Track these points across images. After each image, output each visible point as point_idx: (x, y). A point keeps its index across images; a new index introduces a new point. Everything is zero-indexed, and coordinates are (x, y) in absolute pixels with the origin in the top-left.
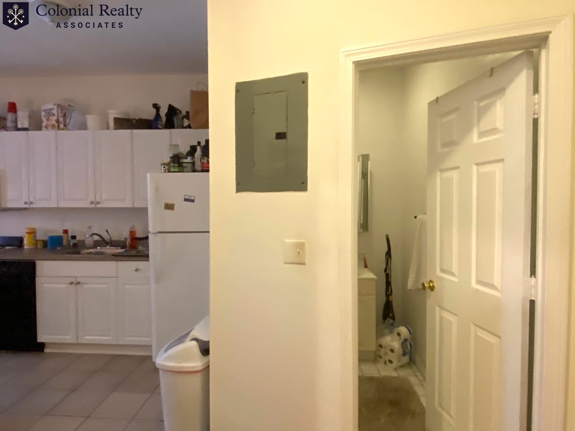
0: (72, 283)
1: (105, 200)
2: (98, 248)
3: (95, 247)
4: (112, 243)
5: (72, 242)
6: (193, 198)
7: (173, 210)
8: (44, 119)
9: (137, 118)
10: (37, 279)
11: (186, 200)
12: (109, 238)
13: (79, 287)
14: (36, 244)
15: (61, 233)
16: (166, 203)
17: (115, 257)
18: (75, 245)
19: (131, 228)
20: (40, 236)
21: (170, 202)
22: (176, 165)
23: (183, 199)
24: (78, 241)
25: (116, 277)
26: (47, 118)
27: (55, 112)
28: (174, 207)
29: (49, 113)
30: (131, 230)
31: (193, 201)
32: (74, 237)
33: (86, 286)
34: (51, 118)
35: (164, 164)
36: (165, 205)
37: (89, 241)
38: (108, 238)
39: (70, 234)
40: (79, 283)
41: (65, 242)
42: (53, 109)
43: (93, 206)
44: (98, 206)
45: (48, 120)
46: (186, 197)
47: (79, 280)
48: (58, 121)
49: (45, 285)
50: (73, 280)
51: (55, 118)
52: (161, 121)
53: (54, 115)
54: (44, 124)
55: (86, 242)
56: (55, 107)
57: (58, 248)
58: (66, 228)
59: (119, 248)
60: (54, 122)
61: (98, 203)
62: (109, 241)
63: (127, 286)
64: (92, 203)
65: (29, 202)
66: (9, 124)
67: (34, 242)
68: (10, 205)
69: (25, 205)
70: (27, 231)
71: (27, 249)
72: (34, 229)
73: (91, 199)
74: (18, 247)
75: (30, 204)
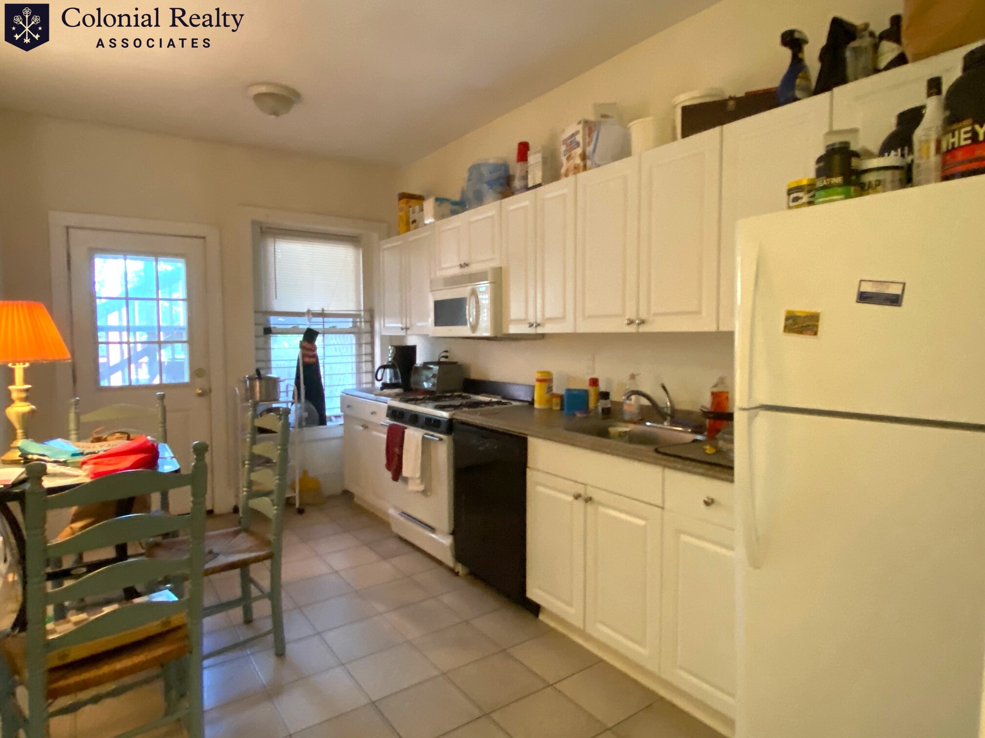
0: (577, 497)
1: (656, 314)
2: (648, 424)
3: (642, 421)
4: (676, 417)
5: (602, 404)
6: (895, 290)
7: (816, 334)
8: (564, 159)
9: (740, 94)
10: (529, 473)
11: (864, 298)
12: (668, 403)
13: (590, 508)
14: (549, 401)
15: (585, 386)
16: (788, 312)
17: (660, 456)
18: (607, 412)
19: (715, 386)
20: (559, 389)
21: (802, 307)
22: (838, 180)
23: (854, 296)
24: (612, 402)
25: (663, 508)
26: (568, 154)
27: (579, 138)
28: (817, 326)
29: (572, 144)
30: (715, 390)
31: (895, 300)
32: (605, 395)
33: (602, 509)
34: (573, 152)
35: (799, 189)
36: (787, 319)
37: (633, 404)
38: (666, 404)
39: (602, 387)
40: (589, 500)
41: (592, 405)
42: (577, 132)
43: (632, 329)
44: (643, 329)
45: (569, 158)
46: (867, 288)
47: (591, 492)
48: (584, 157)
49: (540, 489)
50: (580, 490)
51: (579, 151)
53: (578, 144)
54: (563, 170)
55: (626, 407)
56: (580, 127)
57: (578, 415)
58: (595, 376)
59: (690, 430)
60: (578, 161)
61: (643, 322)
62: (669, 412)
63: (685, 538)
64: (631, 322)
65: (536, 323)
66: (517, 183)
67: (547, 396)
68: (513, 329)
69: (530, 329)
70: (539, 376)
71: (537, 409)
72: (549, 373)
73: (631, 314)
74: (529, 404)
75: (536, 327)
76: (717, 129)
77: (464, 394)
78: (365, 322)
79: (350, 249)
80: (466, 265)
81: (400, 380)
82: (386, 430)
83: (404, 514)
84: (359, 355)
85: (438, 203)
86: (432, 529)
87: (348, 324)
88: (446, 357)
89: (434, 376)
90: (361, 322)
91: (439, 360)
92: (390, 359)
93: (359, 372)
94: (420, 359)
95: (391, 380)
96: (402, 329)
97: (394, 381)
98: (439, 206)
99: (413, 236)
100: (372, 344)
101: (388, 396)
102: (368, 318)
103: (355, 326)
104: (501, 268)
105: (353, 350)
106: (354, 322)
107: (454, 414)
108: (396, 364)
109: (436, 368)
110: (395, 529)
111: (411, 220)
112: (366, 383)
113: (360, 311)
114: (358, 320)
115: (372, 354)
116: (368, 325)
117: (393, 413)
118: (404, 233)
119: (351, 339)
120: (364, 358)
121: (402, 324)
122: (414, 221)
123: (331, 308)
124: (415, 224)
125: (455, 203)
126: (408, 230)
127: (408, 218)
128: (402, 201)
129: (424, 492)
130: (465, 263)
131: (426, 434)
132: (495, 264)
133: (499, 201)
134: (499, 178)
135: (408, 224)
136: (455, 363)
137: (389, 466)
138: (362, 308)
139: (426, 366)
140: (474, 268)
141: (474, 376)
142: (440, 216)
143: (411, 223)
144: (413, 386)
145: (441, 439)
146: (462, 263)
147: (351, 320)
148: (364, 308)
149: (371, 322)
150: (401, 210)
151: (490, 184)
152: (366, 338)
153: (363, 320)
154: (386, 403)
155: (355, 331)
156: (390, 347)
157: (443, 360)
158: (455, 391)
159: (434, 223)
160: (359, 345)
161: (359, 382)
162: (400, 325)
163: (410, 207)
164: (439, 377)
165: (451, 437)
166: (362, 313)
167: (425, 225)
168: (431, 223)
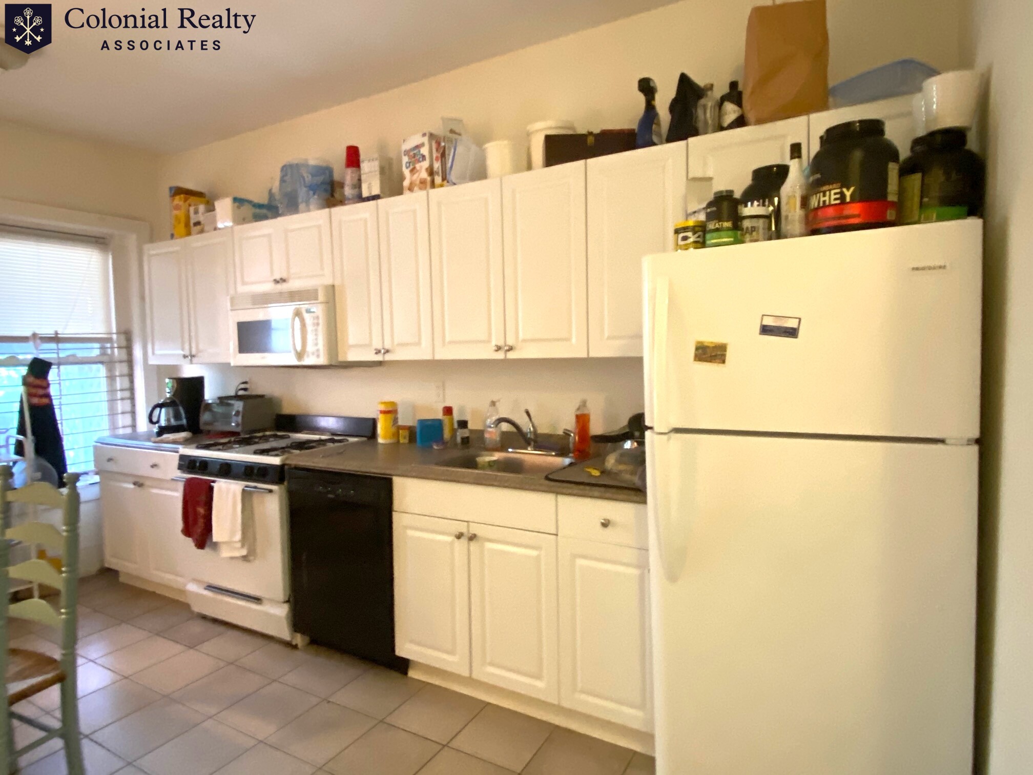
0: (459, 536)
1: (524, 341)
2: (510, 450)
3: (502, 448)
4: (541, 442)
5: (461, 433)
6: (792, 324)
7: (724, 362)
8: (406, 172)
9: (596, 130)
10: (396, 517)
11: (766, 330)
12: (532, 429)
13: (474, 545)
14: (396, 435)
15: (440, 415)
16: (698, 342)
17: (552, 483)
18: (466, 441)
19: (578, 409)
20: (405, 420)
21: (710, 338)
22: (727, 224)
23: (758, 329)
24: (472, 431)
25: (557, 535)
26: (411, 167)
27: (425, 151)
28: (724, 355)
29: (415, 155)
30: (578, 413)
31: (792, 333)
32: (463, 424)
33: (489, 545)
34: (418, 166)
35: (685, 229)
36: (697, 349)
37: (492, 435)
38: (530, 429)
39: (456, 416)
40: (472, 538)
41: (447, 434)
42: (422, 145)
43: (500, 356)
44: (511, 355)
45: (413, 171)
46: (768, 322)
47: (474, 529)
48: (431, 172)
49: (410, 533)
50: (463, 528)
51: (426, 164)
52: (659, 124)
53: (424, 157)
54: (406, 183)
55: (487, 436)
56: (425, 140)
57: (435, 447)
58: (448, 404)
59: (554, 454)
60: (424, 175)
61: (511, 349)
62: (532, 437)
63: (580, 562)
64: (499, 348)
65: (383, 349)
66: (348, 191)
67: (394, 430)
68: (352, 357)
69: (376, 356)
70: (382, 407)
71: (382, 444)
72: (393, 404)
73: (496, 340)
74: (368, 439)
75: (384, 353)
76: (580, 163)
77: (279, 433)
78: (119, 347)
79: (94, 253)
80: (283, 280)
81: (184, 422)
82: (181, 487)
83: (211, 587)
84: (112, 391)
85: (237, 204)
86: (257, 600)
87: (94, 351)
88: (245, 389)
89: (237, 413)
90: (112, 348)
91: (237, 392)
92: (168, 395)
93: (112, 414)
94: (210, 394)
95: (168, 420)
96: (185, 357)
97: (173, 422)
98: (239, 207)
99: (196, 241)
100: (131, 376)
101: (174, 442)
102: (124, 343)
103: (103, 354)
104: (333, 286)
105: (103, 384)
106: (103, 348)
107: (287, 459)
108: (178, 402)
109: (239, 405)
110: (197, 608)
111: (192, 222)
112: (124, 427)
113: (111, 333)
114: (108, 345)
115: (132, 389)
116: (124, 351)
117: (188, 464)
118: (181, 237)
119: (101, 371)
120: (119, 395)
121: (183, 349)
122: (197, 224)
123: (67, 330)
124: (198, 228)
125: (260, 206)
126: (189, 234)
127: (188, 218)
128: (177, 198)
129: (245, 558)
130: (281, 279)
131: (246, 487)
132: (328, 281)
133: (327, 210)
134: (322, 183)
135: (187, 225)
136: (262, 396)
137: (187, 531)
138: (114, 330)
139: (223, 401)
140: (295, 284)
141: (287, 410)
142: (240, 220)
143: (192, 224)
144: (202, 427)
145: (271, 491)
146: (278, 277)
147: (97, 345)
148: (117, 330)
149: (129, 348)
150: (177, 208)
151: (313, 188)
152: (121, 369)
153: (116, 345)
154: (177, 452)
155: (107, 361)
156: (167, 380)
157: (241, 393)
158: (265, 430)
159: (232, 227)
160: (111, 378)
161: (114, 427)
162: (182, 353)
163: (190, 205)
164: (245, 414)
165: (282, 486)
166: (115, 337)
167: (215, 229)
168: (226, 228)
